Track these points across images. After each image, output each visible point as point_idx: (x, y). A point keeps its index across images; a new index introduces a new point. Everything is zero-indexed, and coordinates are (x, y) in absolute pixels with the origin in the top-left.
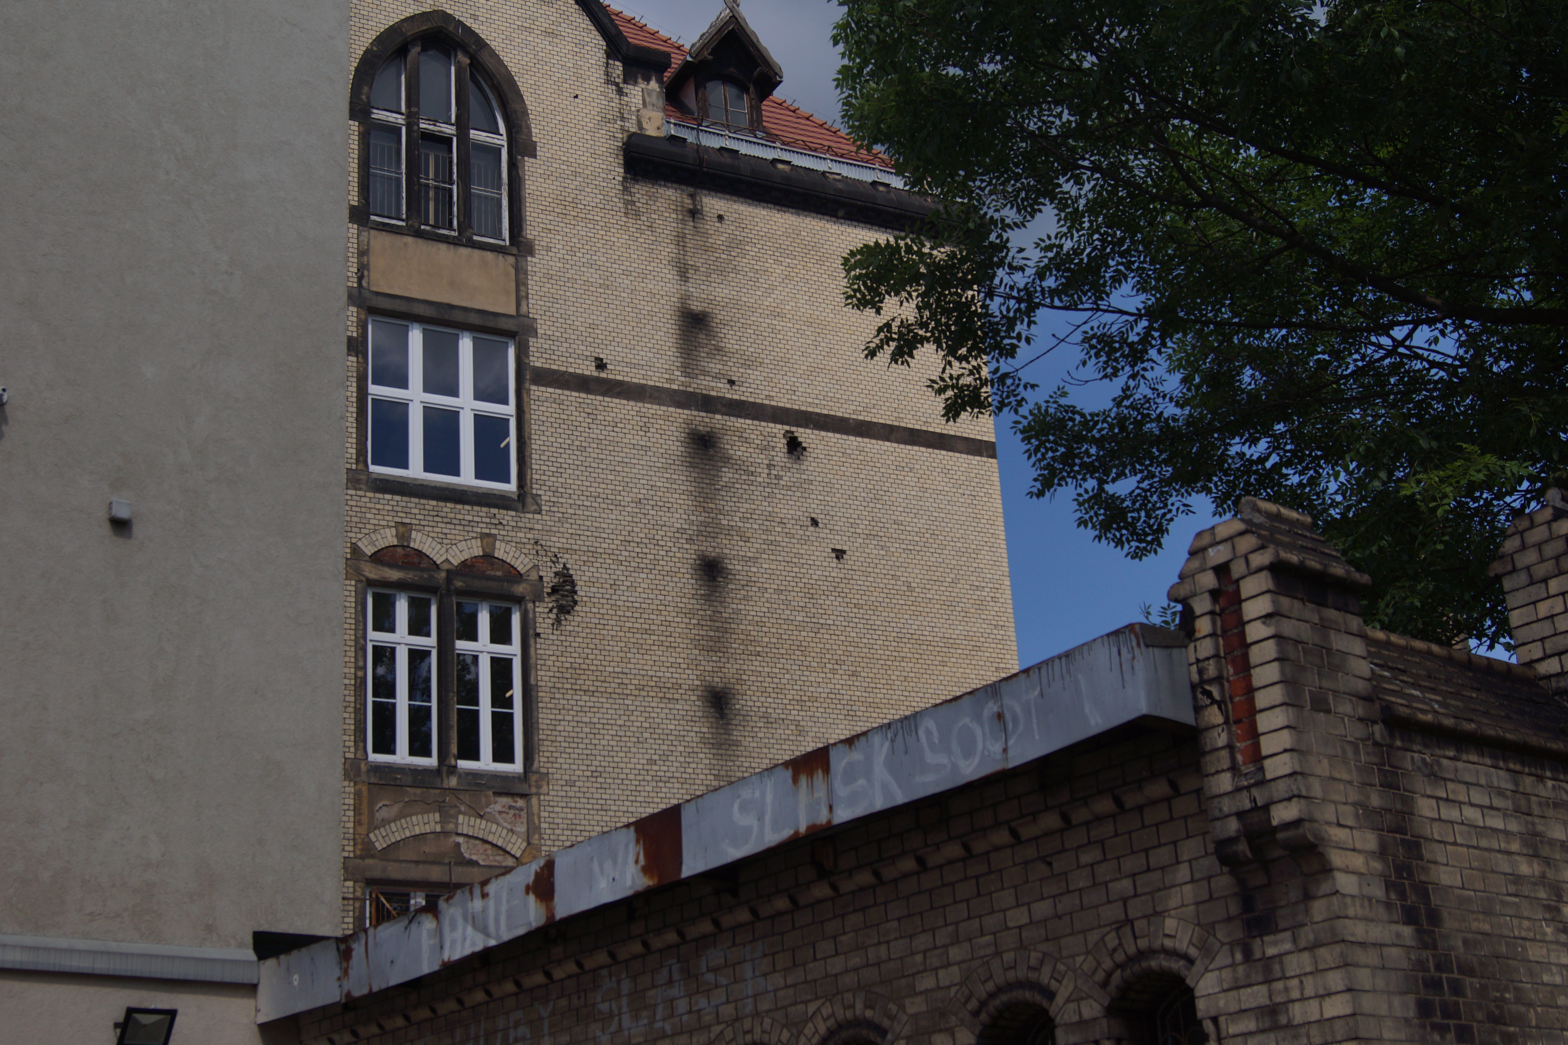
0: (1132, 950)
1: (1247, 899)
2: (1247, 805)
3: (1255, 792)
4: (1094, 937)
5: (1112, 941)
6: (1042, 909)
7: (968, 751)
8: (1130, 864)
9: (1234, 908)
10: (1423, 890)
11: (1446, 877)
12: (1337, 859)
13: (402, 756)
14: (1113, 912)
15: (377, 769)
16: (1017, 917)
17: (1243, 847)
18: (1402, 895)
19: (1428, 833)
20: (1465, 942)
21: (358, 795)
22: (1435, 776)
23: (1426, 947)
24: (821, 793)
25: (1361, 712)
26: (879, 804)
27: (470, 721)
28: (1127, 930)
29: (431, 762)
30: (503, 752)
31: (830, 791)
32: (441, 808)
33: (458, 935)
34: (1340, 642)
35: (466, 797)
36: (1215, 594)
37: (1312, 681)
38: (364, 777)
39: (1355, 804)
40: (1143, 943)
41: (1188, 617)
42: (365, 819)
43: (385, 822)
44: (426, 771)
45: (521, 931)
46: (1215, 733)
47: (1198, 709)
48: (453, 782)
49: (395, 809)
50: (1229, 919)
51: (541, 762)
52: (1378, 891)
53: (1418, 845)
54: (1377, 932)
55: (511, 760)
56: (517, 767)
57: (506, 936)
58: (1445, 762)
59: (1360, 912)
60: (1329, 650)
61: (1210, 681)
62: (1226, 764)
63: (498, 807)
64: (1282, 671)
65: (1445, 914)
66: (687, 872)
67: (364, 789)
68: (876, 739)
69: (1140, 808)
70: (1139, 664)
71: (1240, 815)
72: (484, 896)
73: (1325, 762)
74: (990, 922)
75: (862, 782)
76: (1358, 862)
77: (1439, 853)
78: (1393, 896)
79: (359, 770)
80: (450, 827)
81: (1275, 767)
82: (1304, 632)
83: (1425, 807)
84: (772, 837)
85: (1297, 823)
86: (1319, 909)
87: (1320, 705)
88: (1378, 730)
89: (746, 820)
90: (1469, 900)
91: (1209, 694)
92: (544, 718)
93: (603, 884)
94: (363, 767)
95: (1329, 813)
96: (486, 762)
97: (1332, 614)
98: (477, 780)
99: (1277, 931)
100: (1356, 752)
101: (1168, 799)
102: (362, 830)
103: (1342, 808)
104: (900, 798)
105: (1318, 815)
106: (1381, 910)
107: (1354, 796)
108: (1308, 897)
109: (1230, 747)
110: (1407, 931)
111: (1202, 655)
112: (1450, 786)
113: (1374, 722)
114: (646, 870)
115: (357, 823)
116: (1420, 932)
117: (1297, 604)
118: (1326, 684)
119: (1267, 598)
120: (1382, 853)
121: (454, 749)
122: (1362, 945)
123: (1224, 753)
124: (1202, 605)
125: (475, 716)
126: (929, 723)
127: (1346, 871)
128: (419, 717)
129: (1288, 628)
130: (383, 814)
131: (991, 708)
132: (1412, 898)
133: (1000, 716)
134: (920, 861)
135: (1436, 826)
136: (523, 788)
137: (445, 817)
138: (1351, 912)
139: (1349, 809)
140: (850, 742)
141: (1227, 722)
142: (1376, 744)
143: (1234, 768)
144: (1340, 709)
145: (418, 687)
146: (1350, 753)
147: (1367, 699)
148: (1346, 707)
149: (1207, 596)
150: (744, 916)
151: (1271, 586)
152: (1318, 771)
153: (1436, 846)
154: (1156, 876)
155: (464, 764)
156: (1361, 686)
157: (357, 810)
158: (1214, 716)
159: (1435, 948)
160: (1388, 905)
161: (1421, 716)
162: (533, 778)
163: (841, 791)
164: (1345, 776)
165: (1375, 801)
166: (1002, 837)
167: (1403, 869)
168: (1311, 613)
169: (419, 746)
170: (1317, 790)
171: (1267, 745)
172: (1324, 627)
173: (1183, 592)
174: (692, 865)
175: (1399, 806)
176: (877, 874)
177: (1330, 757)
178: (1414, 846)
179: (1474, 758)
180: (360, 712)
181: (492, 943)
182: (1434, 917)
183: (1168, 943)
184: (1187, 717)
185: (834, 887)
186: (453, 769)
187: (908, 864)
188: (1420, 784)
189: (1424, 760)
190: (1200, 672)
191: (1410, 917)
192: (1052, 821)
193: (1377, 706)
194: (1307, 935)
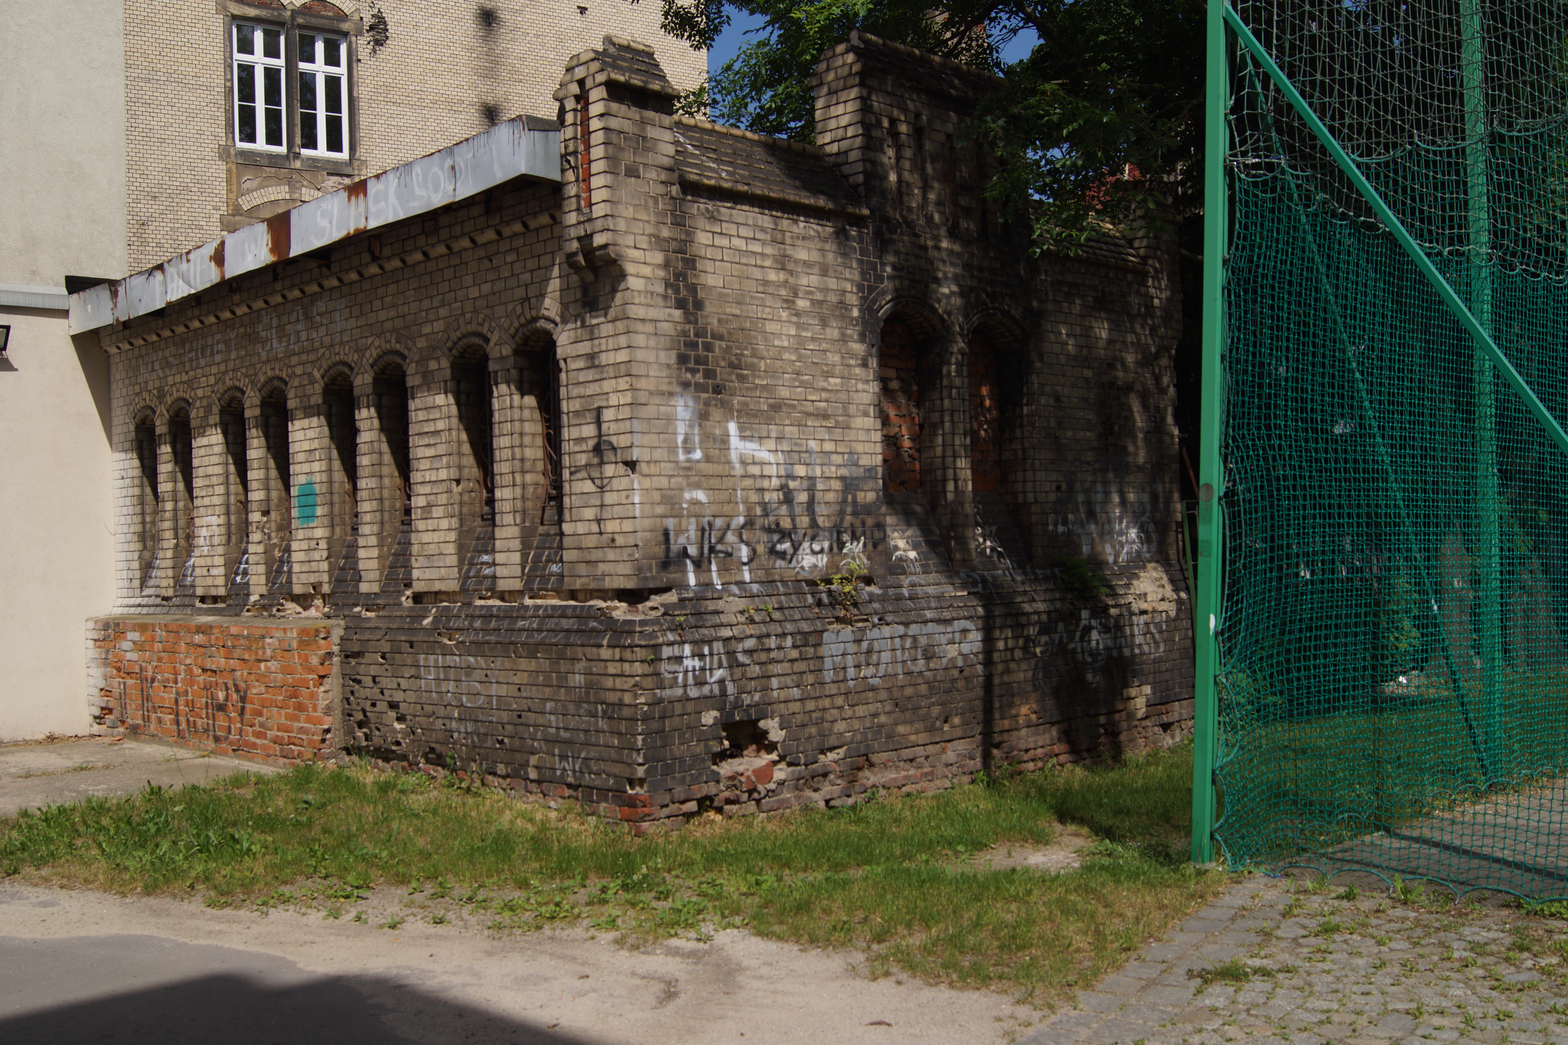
0: (528, 317)
1: (585, 288)
2: (583, 233)
3: (587, 225)
4: (510, 307)
5: (519, 310)
6: (486, 288)
7: (436, 190)
8: (531, 264)
9: (579, 295)
10: (693, 289)
11: (711, 280)
12: (630, 268)
13: (261, 144)
14: (520, 293)
15: (243, 153)
16: (474, 292)
17: (581, 259)
18: (677, 291)
19: (703, 254)
20: (720, 321)
21: (229, 171)
22: (713, 218)
23: (689, 322)
24: (362, 209)
25: (663, 177)
26: (391, 219)
27: (309, 122)
28: (526, 304)
29: (282, 149)
30: (334, 144)
31: (367, 208)
32: (289, 182)
33: (175, 285)
34: (652, 132)
35: (307, 175)
36: (578, 98)
37: (628, 157)
38: (233, 159)
39: (649, 235)
40: (534, 313)
41: (562, 111)
42: (234, 188)
43: (249, 191)
44: (278, 156)
45: (208, 285)
46: (570, 186)
47: (563, 171)
48: (298, 164)
49: (256, 183)
50: (576, 301)
51: (361, 152)
52: (660, 288)
53: (694, 261)
54: (653, 313)
55: (339, 149)
56: (345, 155)
57: (200, 288)
58: (723, 210)
59: (643, 301)
60: (644, 138)
61: (570, 154)
62: (574, 207)
63: (330, 183)
64: (606, 151)
65: (707, 303)
66: (293, 254)
67: (234, 167)
68: (391, 176)
69: (537, 230)
70: (524, 141)
71: (579, 239)
72: (188, 261)
73: (631, 209)
74: (461, 294)
75: (383, 203)
76: (647, 271)
77: (709, 266)
78: (670, 291)
79: (229, 154)
80: (296, 196)
81: (598, 211)
82: (627, 126)
83: (703, 238)
84: (337, 235)
85: (605, 246)
86: (619, 298)
87: (632, 172)
88: (675, 190)
89: (323, 223)
90: (727, 295)
91: (568, 162)
92: (363, 120)
93: (250, 258)
94: (232, 152)
95: (629, 240)
96: (322, 151)
97: (650, 114)
98: (315, 165)
99: (598, 310)
100: (656, 202)
101: (551, 226)
102: (233, 196)
103: (639, 238)
104: (402, 216)
105: (620, 241)
106: (660, 301)
107: (649, 229)
108: (614, 291)
109: (577, 196)
110: (677, 314)
111: (568, 137)
112: (724, 225)
113: (672, 184)
114: (272, 251)
115: (229, 191)
116: (687, 313)
117: (624, 108)
118: (638, 159)
119: (602, 103)
120: (666, 265)
121: (298, 140)
122: (643, 320)
123: (574, 200)
124: (570, 104)
125: (314, 117)
126: (417, 169)
127: (637, 276)
128: (273, 118)
129: (613, 123)
130: (248, 185)
131: (449, 162)
132: (683, 293)
133: (453, 168)
134: (425, 254)
135: (709, 250)
136: (349, 171)
137: (292, 189)
138: (637, 301)
139: (645, 238)
140: (378, 177)
141: (577, 180)
142: (672, 198)
143: (578, 209)
144: (648, 176)
145: (272, 95)
146: (651, 203)
147: (670, 169)
148: (652, 174)
149: (572, 99)
150: (335, 282)
151: (605, 96)
152: (624, 214)
153: (707, 262)
154: (542, 272)
155: (305, 152)
156: (666, 162)
157: (229, 182)
158: (570, 176)
159: (696, 322)
160: (665, 297)
161: (706, 181)
162: (356, 163)
163: (372, 209)
164: (645, 218)
165: (665, 233)
166: (466, 243)
167: (680, 276)
168: (635, 113)
169: (273, 137)
170: (622, 225)
171: (596, 197)
172: (643, 122)
173: (561, 95)
174: (296, 249)
175: (683, 237)
176: (403, 261)
177: (635, 206)
178: (691, 262)
179: (746, 208)
180: (229, 112)
181: (193, 291)
182: (699, 305)
183: (546, 313)
184: (556, 176)
185: (381, 267)
186: (297, 156)
187: (418, 256)
188: (701, 223)
189: (707, 209)
190: (566, 147)
191: (681, 304)
192: (491, 235)
193: (676, 174)
194: (612, 313)
